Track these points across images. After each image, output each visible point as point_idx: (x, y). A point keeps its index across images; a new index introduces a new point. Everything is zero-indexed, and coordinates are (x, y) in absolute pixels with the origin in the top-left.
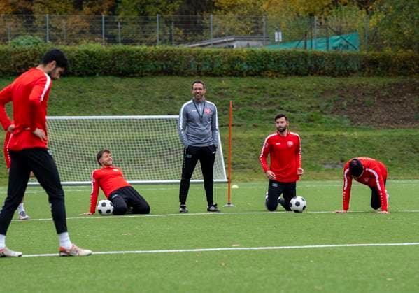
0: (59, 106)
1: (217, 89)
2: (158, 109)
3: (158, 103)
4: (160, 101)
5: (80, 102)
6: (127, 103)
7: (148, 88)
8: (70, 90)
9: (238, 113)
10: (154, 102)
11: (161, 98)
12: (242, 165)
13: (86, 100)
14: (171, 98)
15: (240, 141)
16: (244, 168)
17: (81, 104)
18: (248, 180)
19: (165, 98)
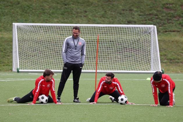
0: (50, 14)
1: (164, 4)
2: (121, 18)
3: (121, 14)
4: (122, 12)
5: (65, 12)
6: (99, 14)
7: (114, 3)
8: (58, 3)
9: (178, 22)
10: (118, 13)
11: (123, 10)
12: (177, 60)
13: (69, 11)
14: (131, 10)
15: (177, 43)
16: (178, 63)
17: (66, 13)
18: (179, 71)
19: (127, 10)
